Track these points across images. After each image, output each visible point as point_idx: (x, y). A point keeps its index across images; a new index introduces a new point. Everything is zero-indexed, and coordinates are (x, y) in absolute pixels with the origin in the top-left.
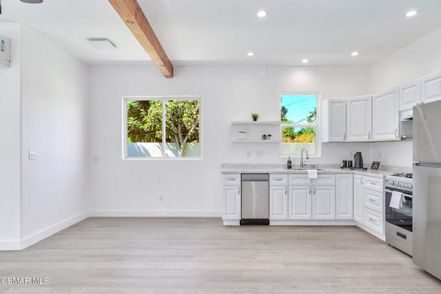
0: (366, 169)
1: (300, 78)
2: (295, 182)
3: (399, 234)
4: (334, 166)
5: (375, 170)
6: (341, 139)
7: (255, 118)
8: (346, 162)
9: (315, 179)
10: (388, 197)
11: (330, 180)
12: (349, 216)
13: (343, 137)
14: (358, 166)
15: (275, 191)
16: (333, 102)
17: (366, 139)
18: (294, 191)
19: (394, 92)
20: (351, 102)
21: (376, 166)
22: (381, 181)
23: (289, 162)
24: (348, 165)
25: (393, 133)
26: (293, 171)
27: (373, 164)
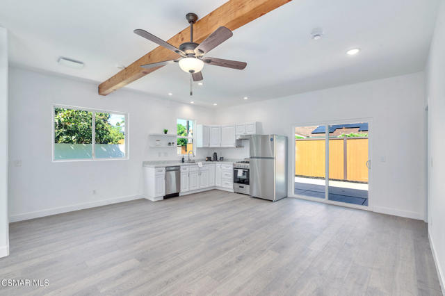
1: (187, 111)
2: (192, 169)
3: (240, 187)
4: (204, 160)
5: (221, 161)
6: (207, 146)
7: (166, 132)
9: (201, 167)
10: (235, 172)
12: (213, 185)
15: (183, 176)
17: (218, 146)
18: (192, 175)
19: (233, 126)
20: (212, 127)
22: (232, 166)
23: (183, 159)
24: (209, 159)
25: (232, 144)
26: (184, 164)
27: (220, 158)
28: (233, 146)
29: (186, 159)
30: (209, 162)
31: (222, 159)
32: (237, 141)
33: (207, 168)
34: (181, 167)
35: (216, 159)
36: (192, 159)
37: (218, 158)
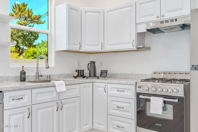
0: (98, 77)
5: (103, 78)
6: (76, 48)
8: (79, 70)
9: (63, 92)
10: (142, 103)
13: (78, 46)
16: (71, 8)
17: (98, 49)
18: (39, 111)
19: (131, 6)
20: (86, 12)
23: (23, 73)
24: (80, 74)
25: (130, 43)
26: (27, 84)
27: (101, 73)
28: (130, 47)
29: (31, 74)
30: (80, 80)
31: (104, 74)
32: (141, 35)
33: (76, 92)
34: (6, 95)
35: (93, 74)
36: (45, 73)
37: (98, 73)
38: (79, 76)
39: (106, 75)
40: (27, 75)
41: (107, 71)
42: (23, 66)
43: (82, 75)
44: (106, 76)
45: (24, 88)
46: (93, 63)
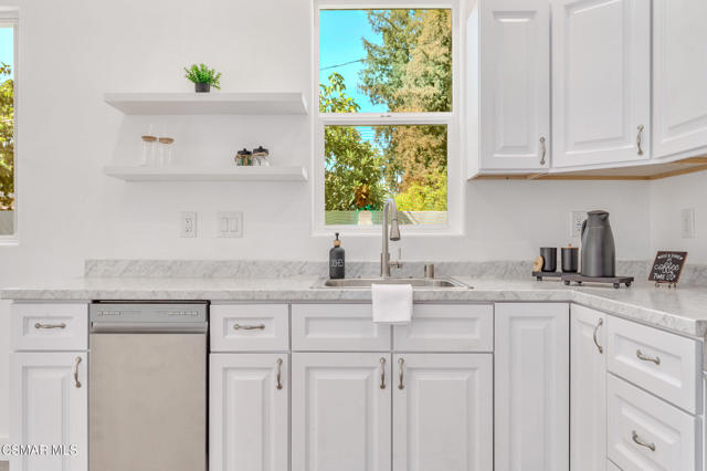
0: (628, 281)
2: (321, 335)
4: (507, 271)
5: (664, 287)
7: (202, 83)
8: (553, 251)
9: (402, 325)
11: (471, 328)
13: (535, 155)
14: (593, 271)
15: (235, 377)
16: (498, 14)
18: (317, 376)
21: (669, 268)
23: (338, 254)
24: (562, 265)
27: (658, 262)
33: (474, 334)
38: (554, 270)
39: (677, 273)
40: (348, 259)
41: (684, 254)
42: (337, 235)
43: (567, 267)
44: (675, 280)
45: (265, 298)
46: (595, 218)
